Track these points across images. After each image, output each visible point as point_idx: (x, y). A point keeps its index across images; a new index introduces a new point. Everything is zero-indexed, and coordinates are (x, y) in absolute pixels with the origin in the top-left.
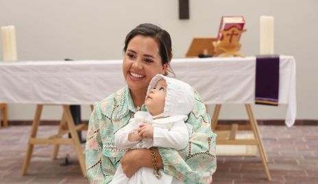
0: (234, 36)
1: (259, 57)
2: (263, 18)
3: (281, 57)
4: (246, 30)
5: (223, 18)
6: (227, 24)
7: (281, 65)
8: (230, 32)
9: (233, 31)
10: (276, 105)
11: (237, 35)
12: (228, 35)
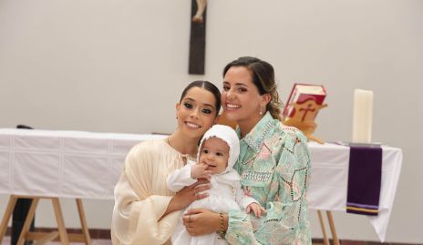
0: (309, 113)
1: (353, 146)
2: (359, 92)
3: (384, 148)
4: (326, 106)
5: (295, 85)
6: (302, 95)
7: (384, 158)
8: (305, 106)
9: (310, 105)
10: (376, 214)
11: (313, 110)
12: (301, 110)
